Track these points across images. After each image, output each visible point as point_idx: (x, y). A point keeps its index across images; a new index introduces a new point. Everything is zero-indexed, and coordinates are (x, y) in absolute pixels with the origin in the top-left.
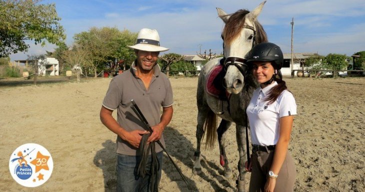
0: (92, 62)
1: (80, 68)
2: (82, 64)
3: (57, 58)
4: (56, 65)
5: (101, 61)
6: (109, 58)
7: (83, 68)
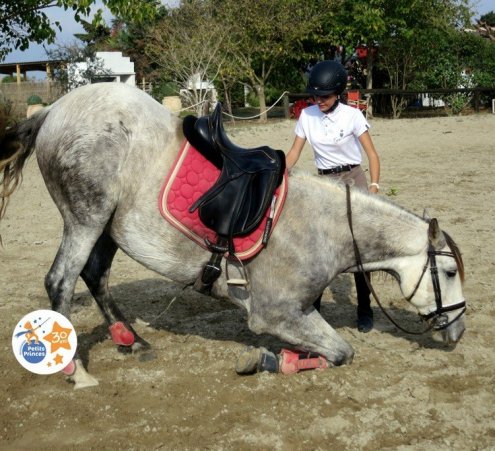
0: (246, 63)
1: (207, 86)
2: (212, 71)
3: (127, 53)
4: (124, 78)
5: (281, 56)
6: (309, 46)
7: (219, 86)
